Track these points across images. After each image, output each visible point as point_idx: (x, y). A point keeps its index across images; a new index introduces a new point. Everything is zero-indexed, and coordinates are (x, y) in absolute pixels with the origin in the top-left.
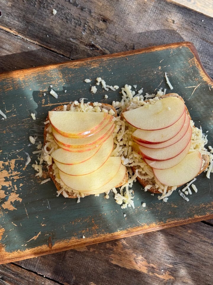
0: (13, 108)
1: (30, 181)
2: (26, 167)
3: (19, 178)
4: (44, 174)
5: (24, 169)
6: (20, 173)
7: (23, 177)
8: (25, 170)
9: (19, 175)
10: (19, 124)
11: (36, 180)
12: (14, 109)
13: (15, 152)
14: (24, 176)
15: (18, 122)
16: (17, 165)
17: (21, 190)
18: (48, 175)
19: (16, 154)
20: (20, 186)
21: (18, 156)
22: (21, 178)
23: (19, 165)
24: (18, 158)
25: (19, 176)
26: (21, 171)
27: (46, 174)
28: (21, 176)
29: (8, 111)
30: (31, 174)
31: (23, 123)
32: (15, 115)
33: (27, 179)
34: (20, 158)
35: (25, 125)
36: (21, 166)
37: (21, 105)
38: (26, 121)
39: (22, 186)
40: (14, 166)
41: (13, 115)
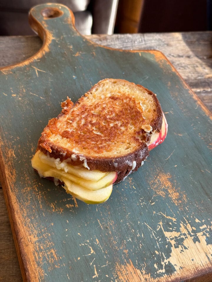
0: (85, 244)
1: (188, 210)
2: (171, 217)
3: (188, 224)
4: (174, 195)
5: (174, 220)
6: (181, 223)
7: (186, 220)
8: (175, 218)
9: (185, 225)
10: (110, 233)
11: (185, 204)
12: (87, 242)
13: (153, 234)
14: (184, 218)
15: (106, 234)
16: (171, 229)
17: (204, 220)
18: (173, 191)
19: (156, 231)
20: (200, 222)
21: (158, 229)
22: (188, 221)
23: (170, 226)
24: (161, 228)
25: (187, 224)
26: (178, 222)
27: (172, 193)
28: (185, 222)
29: (92, 250)
30: (179, 211)
31: (107, 228)
32: (97, 240)
33: (187, 214)
34: (160, 226)
35: (110, 225)
36: (170, 223)
37: (79, 234)
38: (103, 225)
39: (198, 220)
40: (174, 232)
41: (96, 242)
